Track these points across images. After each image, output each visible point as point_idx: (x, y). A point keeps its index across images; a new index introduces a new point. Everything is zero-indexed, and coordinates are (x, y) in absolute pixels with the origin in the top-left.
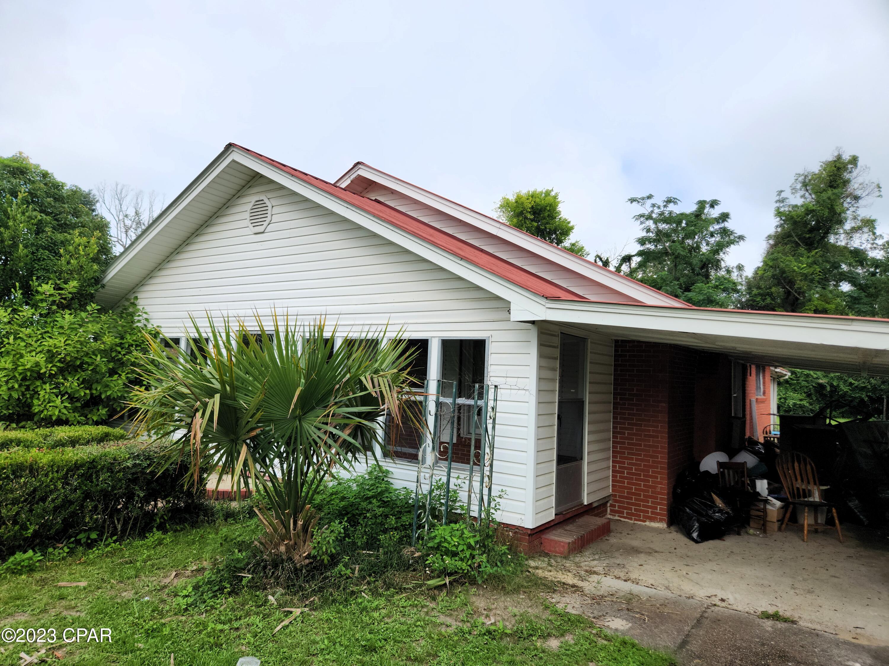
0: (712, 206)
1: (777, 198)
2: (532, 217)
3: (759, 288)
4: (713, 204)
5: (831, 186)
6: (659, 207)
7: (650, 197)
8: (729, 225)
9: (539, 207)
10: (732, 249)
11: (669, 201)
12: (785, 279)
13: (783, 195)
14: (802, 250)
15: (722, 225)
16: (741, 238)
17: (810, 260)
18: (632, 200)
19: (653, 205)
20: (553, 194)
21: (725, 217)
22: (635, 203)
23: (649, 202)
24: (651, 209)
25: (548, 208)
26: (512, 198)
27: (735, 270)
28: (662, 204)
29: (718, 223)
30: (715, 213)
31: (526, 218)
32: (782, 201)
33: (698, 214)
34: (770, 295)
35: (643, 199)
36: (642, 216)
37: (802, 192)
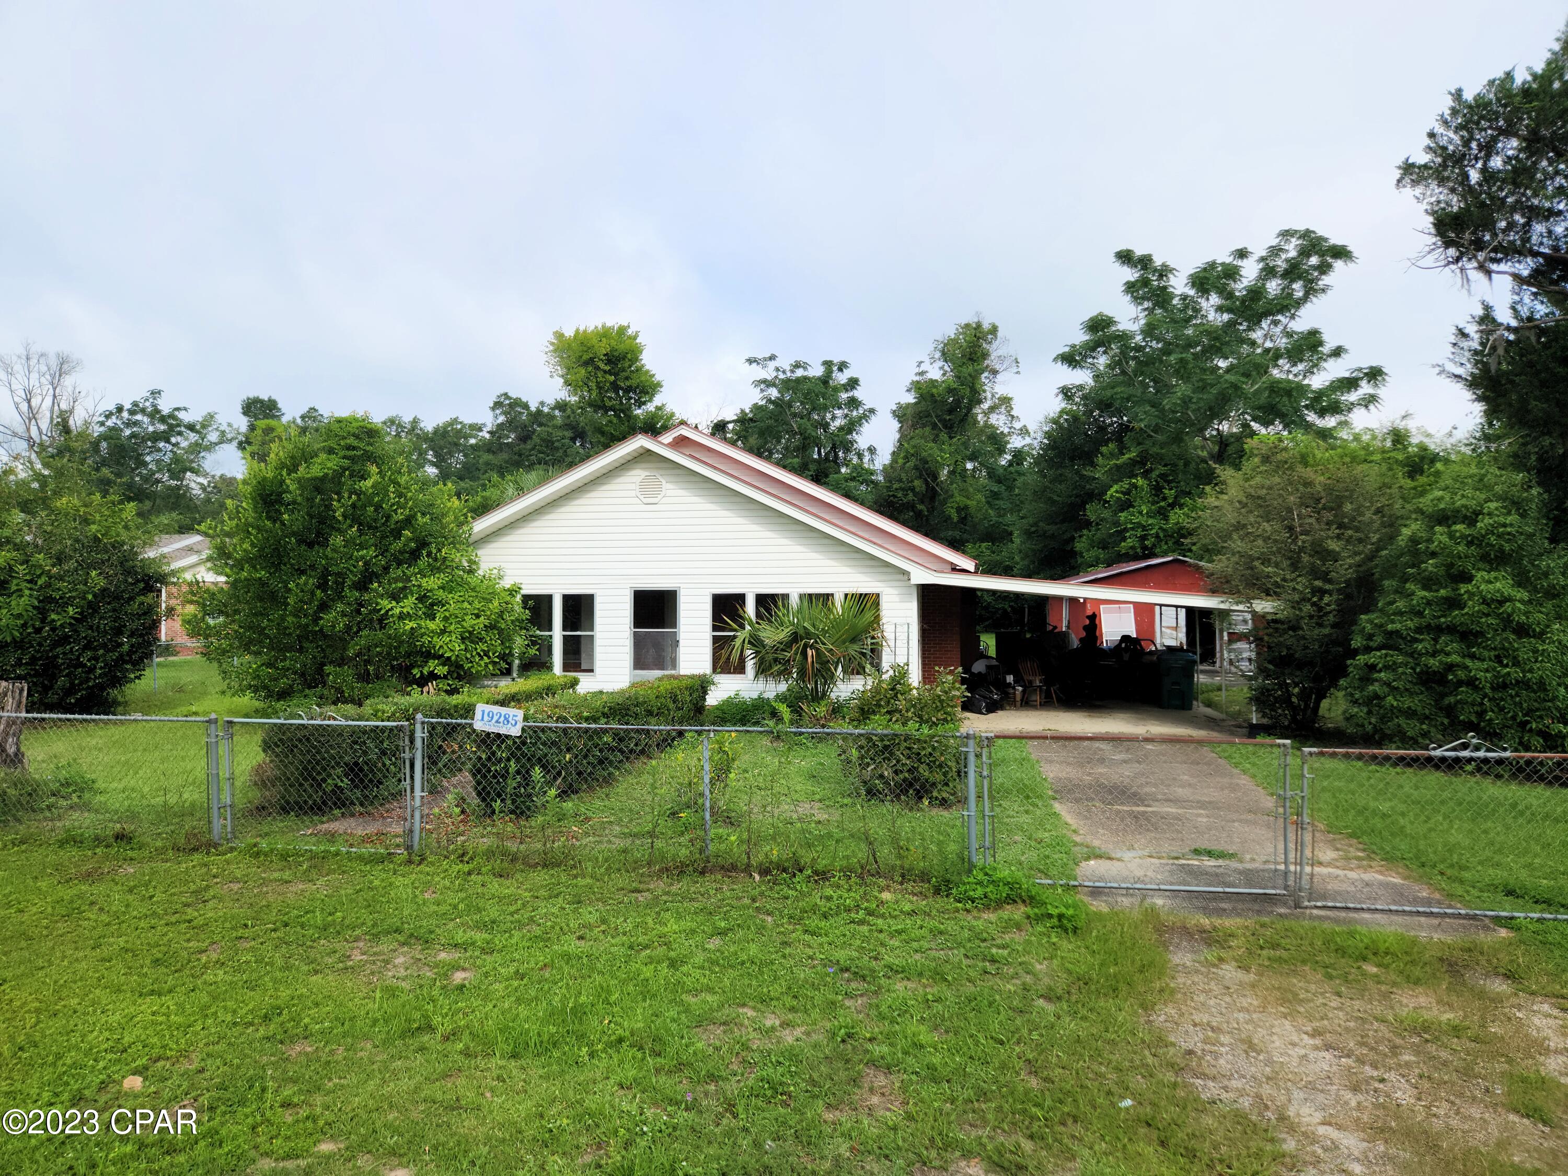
0: (840, 370)
1: (917, 370)
2: (607, 368)
3: (900, 481)
4: (842, 366)
5: (971, 359)
6: (784, 372)
7: (772, 358)
8: (858, 393)
9: (616, 354)
10: (866, 428)
11: (797, 365)
12: (926, 470)
13: (923, 367)
14: (944, 436)
15: (850, 394)
16: (872, 411)
17: (953, 449)
18: (751, 361)
19: (777, 369)
20: (630, 332)
21: (853, 383)
22: (754, 365)
23: (772, 365)
24: (775, 374)
25: (629, 356)
26: (569, 333)
27: (866, 453)
28: (788, 368)
29: (847, 391)
30: (842, 378)
31: (598, 368)
32: (922, 373)
33: (825, 380)
34: (913, 489)
35: (765, 359)
36: (764, 381)
37: (941, 363)
